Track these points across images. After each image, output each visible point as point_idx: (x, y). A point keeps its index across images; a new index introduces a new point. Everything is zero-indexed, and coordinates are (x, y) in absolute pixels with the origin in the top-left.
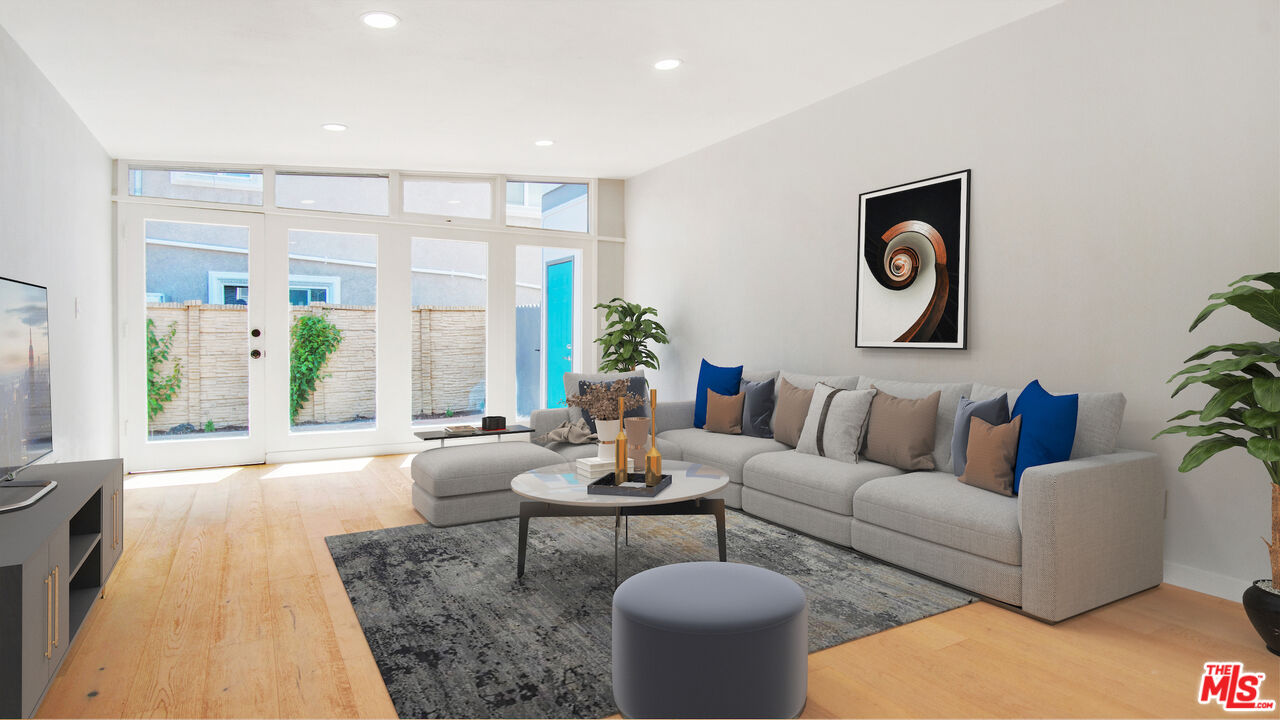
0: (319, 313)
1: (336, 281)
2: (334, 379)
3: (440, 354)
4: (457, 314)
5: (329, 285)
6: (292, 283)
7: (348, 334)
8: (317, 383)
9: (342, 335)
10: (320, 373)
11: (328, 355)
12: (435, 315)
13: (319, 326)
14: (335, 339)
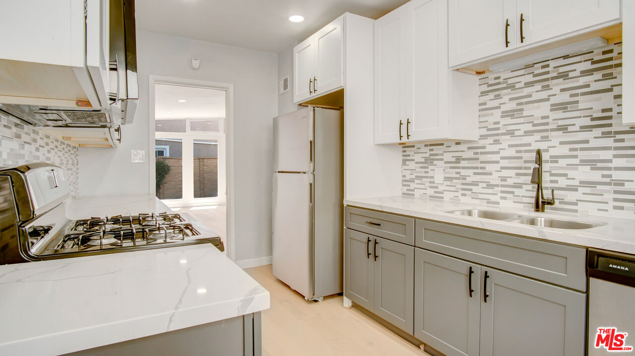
0: (162, 160)
1: (168, 147)
2: (167, 185)
3: (207, 175)
4: (213, 160)
5: (165, 149)
6: (156, 148)
7: (173, 168)
8: (161, 186)
9: (170, 168)
10: (162, 182)
11: (165, 175)
12: (205, 160)
13: (162, 165)
14: (168, 170)
